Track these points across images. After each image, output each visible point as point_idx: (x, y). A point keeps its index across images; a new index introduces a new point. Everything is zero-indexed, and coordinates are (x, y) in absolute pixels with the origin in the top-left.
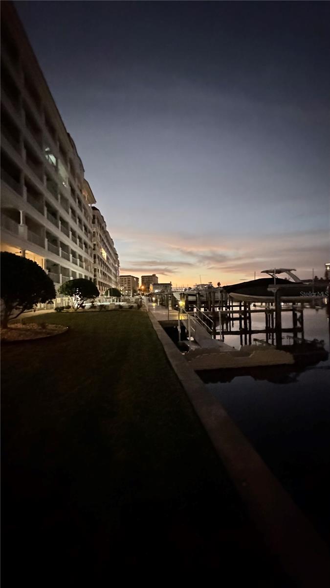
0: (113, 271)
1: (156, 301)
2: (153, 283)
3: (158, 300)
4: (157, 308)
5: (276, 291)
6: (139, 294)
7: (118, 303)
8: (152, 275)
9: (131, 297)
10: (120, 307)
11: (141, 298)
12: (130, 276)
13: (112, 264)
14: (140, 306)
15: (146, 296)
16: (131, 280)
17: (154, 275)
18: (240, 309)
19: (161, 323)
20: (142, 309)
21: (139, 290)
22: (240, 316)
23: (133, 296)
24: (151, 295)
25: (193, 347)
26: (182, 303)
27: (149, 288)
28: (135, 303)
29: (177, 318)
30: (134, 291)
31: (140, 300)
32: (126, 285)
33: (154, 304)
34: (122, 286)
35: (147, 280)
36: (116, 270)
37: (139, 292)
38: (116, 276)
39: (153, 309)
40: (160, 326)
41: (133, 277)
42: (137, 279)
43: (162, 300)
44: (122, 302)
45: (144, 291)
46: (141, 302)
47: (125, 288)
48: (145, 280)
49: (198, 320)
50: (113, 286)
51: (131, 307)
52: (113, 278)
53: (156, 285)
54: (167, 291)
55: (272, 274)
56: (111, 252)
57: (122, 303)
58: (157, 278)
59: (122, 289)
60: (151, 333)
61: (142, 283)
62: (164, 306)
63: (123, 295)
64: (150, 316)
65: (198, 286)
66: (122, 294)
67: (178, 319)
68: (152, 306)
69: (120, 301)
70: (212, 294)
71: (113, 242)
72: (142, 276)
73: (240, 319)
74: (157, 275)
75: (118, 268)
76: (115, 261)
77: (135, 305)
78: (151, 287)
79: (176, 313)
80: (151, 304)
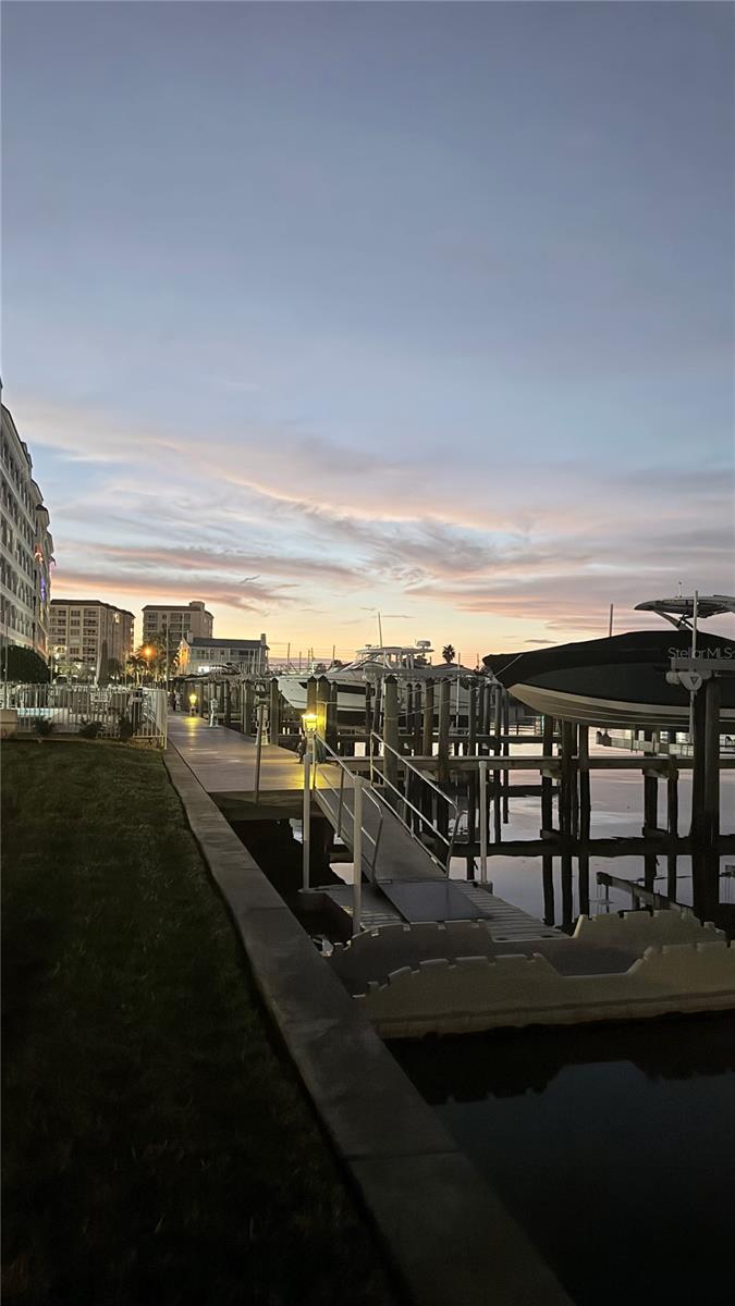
0: (22, 576)
1: (202, 709)
2: (190, 637)
3: (213, 704)
4: (205, 738)
5: (698, 685)
6: (131, 679)
7: (34, 712)
8: (186, 603)
9: (94, 686)
10: (43, 726)
11: (139, 694)
12: (97, 603)
13: (19, 547)
14: (131, 722)
15: (162, 685)
16: (99, 618)
17: (196, 607)
18: (547, 751)
19: (224, 802)
20: (139, 739)
21: (134, 661)
22: (547, 781)
23: (103, 682)
24: (182, 683)
25: (369, 921)
26: (314, 721)
27: (173, 654)
28: (113, 710)
29: (298, 783)
30: (112, 667)
31: (132, 699)
32: (77, 641)
33: (192, 722)
34: (62, 641)
35: (168, 622)
36: (39, 574)
37: (130, 670)
38: (34, 602)
39: (185, 741)
40: (221, 817)
41: (107, 606)
42: (127, 616)
43: (227, 705)
44: (56, 706)
45: (152, 666)
46: (137, 707)
47: (73, 651)
48: (160, 622)
49: (387, 793)
50: (20, 641)
51: (91, 730)
52: (21, 607)
53: (205, 644)
54: (249, 671)
55: (677, 616)
56: (17, 495)
57: (49, 713)
58: (209, 616)
59: (57, 656)
60: (179, 848)
61: (146, 634)
62: (237, 728)
63: (61, 681)
64: (175, 770)
65: (374, 654)
66: (55, 675)
67: (303, 788)
68: (185, 729)
69: (43, 704)
70: (439, 689)
71: (28, 456)
72: (147, 608)
73: (544, 791)
74: (208, 608)
75: (46, 570)
76: (31, 536)
77: (110, 721)
78: (184, 654)
79: (289, 759)
80: (178, 718)
